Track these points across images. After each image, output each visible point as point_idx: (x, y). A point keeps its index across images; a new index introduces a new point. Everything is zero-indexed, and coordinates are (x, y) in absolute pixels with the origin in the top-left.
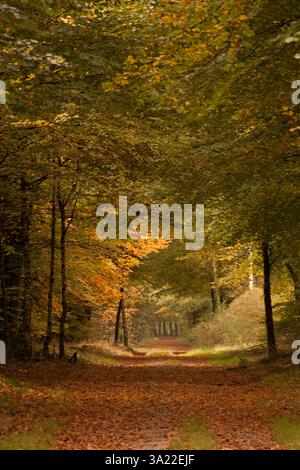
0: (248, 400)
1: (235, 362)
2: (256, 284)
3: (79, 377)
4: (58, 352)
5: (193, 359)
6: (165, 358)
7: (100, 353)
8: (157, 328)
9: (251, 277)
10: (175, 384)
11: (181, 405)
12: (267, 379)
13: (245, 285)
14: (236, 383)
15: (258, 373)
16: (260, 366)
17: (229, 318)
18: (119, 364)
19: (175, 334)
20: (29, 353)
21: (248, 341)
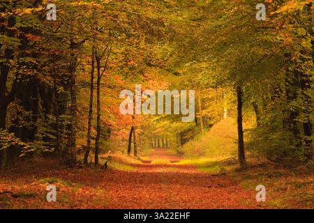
0: (233, 199)
1: (216, 170)
2: (229, 115)
3: (111, 180)
4: (93, 161)
5: (185, 167)
6: (166, 166)
7: (121, 162)
8: (153, 142)
9: (225, 110)
10: (178, 186)
11: (187, 202)
12: (242, 183)
13: (221, 115)
14: (220, 186)
15: (234, 179)
16: (236, 173)
17: (209, 138)
18: (135, 170)
19: (166, 147)
20: (75, 161)
21: (223, 154)
